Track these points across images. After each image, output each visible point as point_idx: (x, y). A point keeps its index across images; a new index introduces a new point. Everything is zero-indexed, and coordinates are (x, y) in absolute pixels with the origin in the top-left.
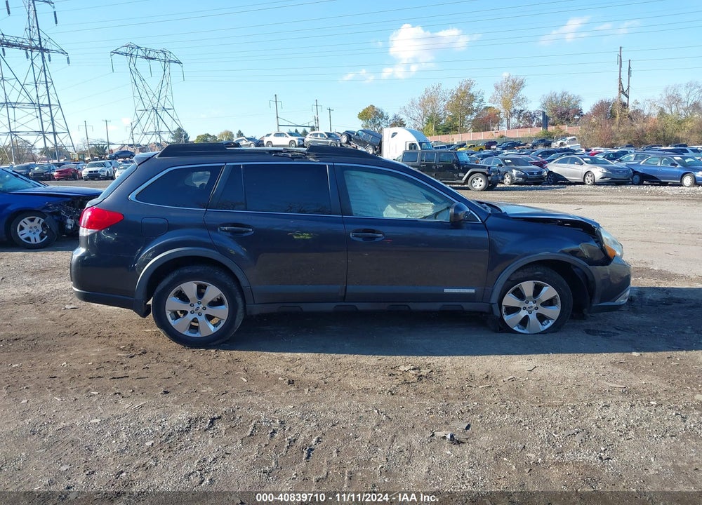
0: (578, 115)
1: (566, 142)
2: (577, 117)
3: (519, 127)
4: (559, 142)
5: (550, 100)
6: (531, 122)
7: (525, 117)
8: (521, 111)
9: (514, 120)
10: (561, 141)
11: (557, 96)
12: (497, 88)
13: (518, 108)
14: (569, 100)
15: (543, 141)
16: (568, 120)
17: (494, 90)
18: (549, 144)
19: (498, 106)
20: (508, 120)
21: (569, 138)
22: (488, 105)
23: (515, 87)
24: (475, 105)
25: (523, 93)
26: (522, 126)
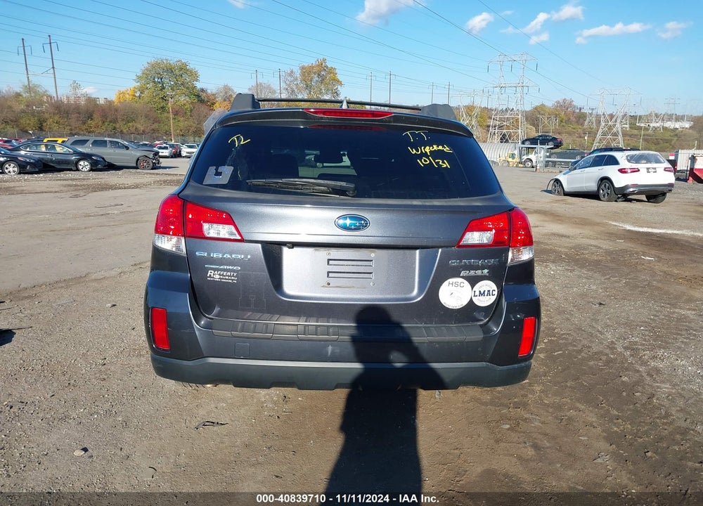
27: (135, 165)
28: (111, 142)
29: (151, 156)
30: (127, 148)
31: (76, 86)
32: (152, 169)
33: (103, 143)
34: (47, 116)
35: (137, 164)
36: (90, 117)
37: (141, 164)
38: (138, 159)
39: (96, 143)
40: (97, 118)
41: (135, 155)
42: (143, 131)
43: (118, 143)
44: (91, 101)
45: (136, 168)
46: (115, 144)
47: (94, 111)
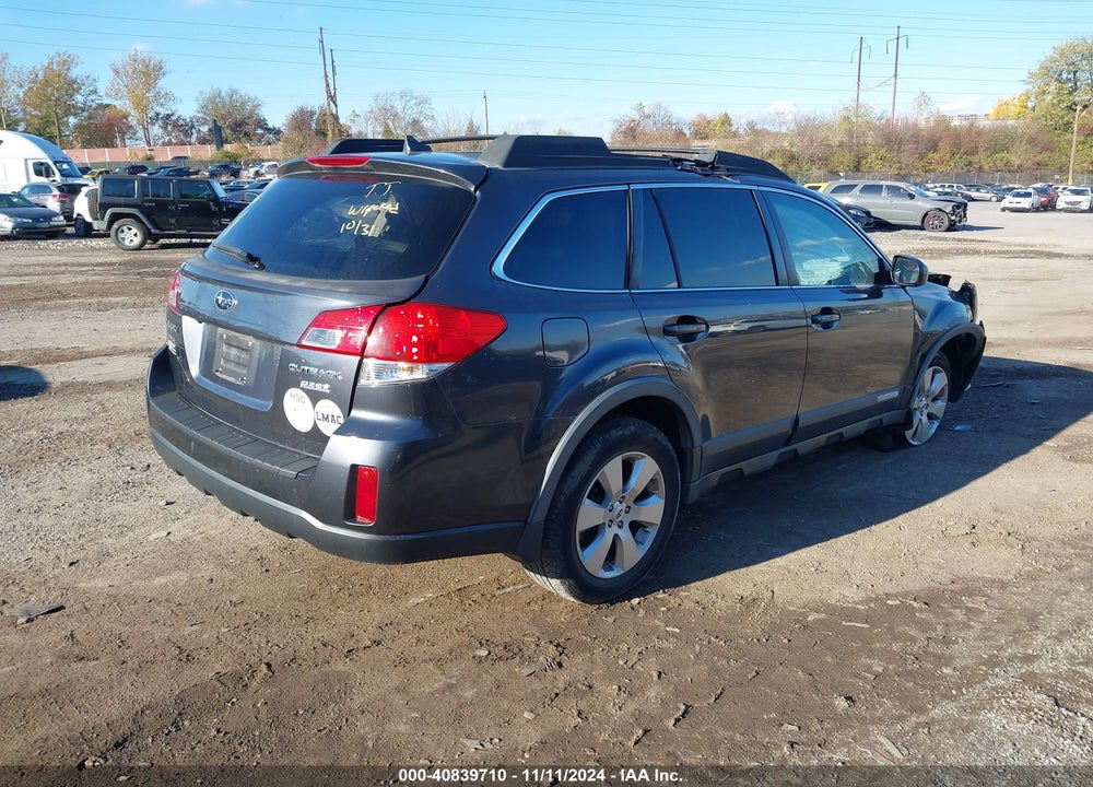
0: (262, 127)
1: (263, 171)
2: (260, 131)
3: (170, 143)
4: (252, 170)
5: (213, 100)
6: (188, 134)
7: (176, 125)
8: (168, 117)
9: (156, 130)
10: (255, 169)
11: (223, 94)
12: (117, 72)
13: (163, 111)
14: (243, 104)
15: (225, 167)
16: (247, 134)
17: (112, 76)
18: (236, 174)
19: (122, 104)
20: (146, 129)
21: (266, 164)
22: (106, 101)
23: (149, 73)
24: (79, 98)
25: (164, 84)
26: (174, 141)
27: (919, 224)
28: (888, 187)
29: (949, 209)
30: (912, 197)
31: (923, 99)
32: (948, 230)
33: (876, 189)
34: (869, 149)
35: (923, 222)
36: (934, 147)
37: (930, 221)
38: (926, 214)
39: (867, 189)
40: (944, 148)
41: (922, 208)
42: (1020, 166)
43: (898, 188)
44: (943, 121)
45: (922, 228)
46: (894, 190)
47: (941, 138)
